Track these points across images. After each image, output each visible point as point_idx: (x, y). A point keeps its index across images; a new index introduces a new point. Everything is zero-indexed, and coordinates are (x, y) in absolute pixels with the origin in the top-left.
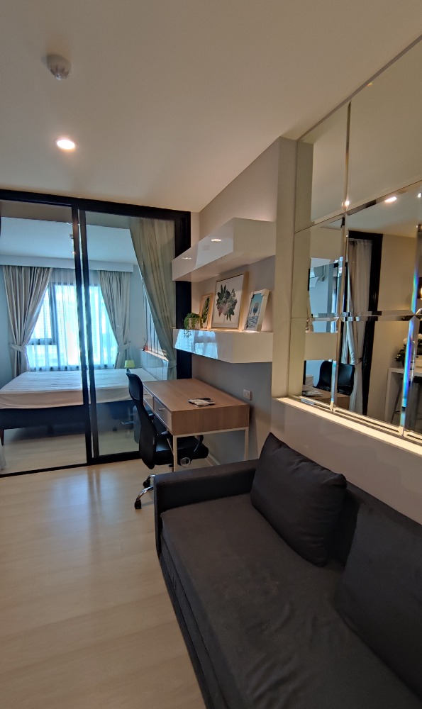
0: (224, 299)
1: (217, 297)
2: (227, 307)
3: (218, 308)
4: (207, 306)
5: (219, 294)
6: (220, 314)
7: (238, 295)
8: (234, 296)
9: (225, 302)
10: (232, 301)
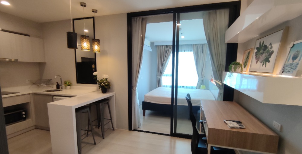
0: (261, 51)
1: (256, 51)
2: (263, 57)
3: (256, 58)
4: (248, 57)
5: (257, 48)
6: (257, 62)
7: (276, 47)
8: (272, 47)
9: (262, 54)
10: (268, 52)
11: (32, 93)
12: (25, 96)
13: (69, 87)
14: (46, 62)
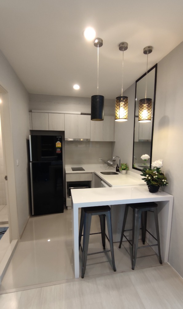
11: (94, 173)
12: (89, 174)
13: (124, 171)
14: (115, 141)
